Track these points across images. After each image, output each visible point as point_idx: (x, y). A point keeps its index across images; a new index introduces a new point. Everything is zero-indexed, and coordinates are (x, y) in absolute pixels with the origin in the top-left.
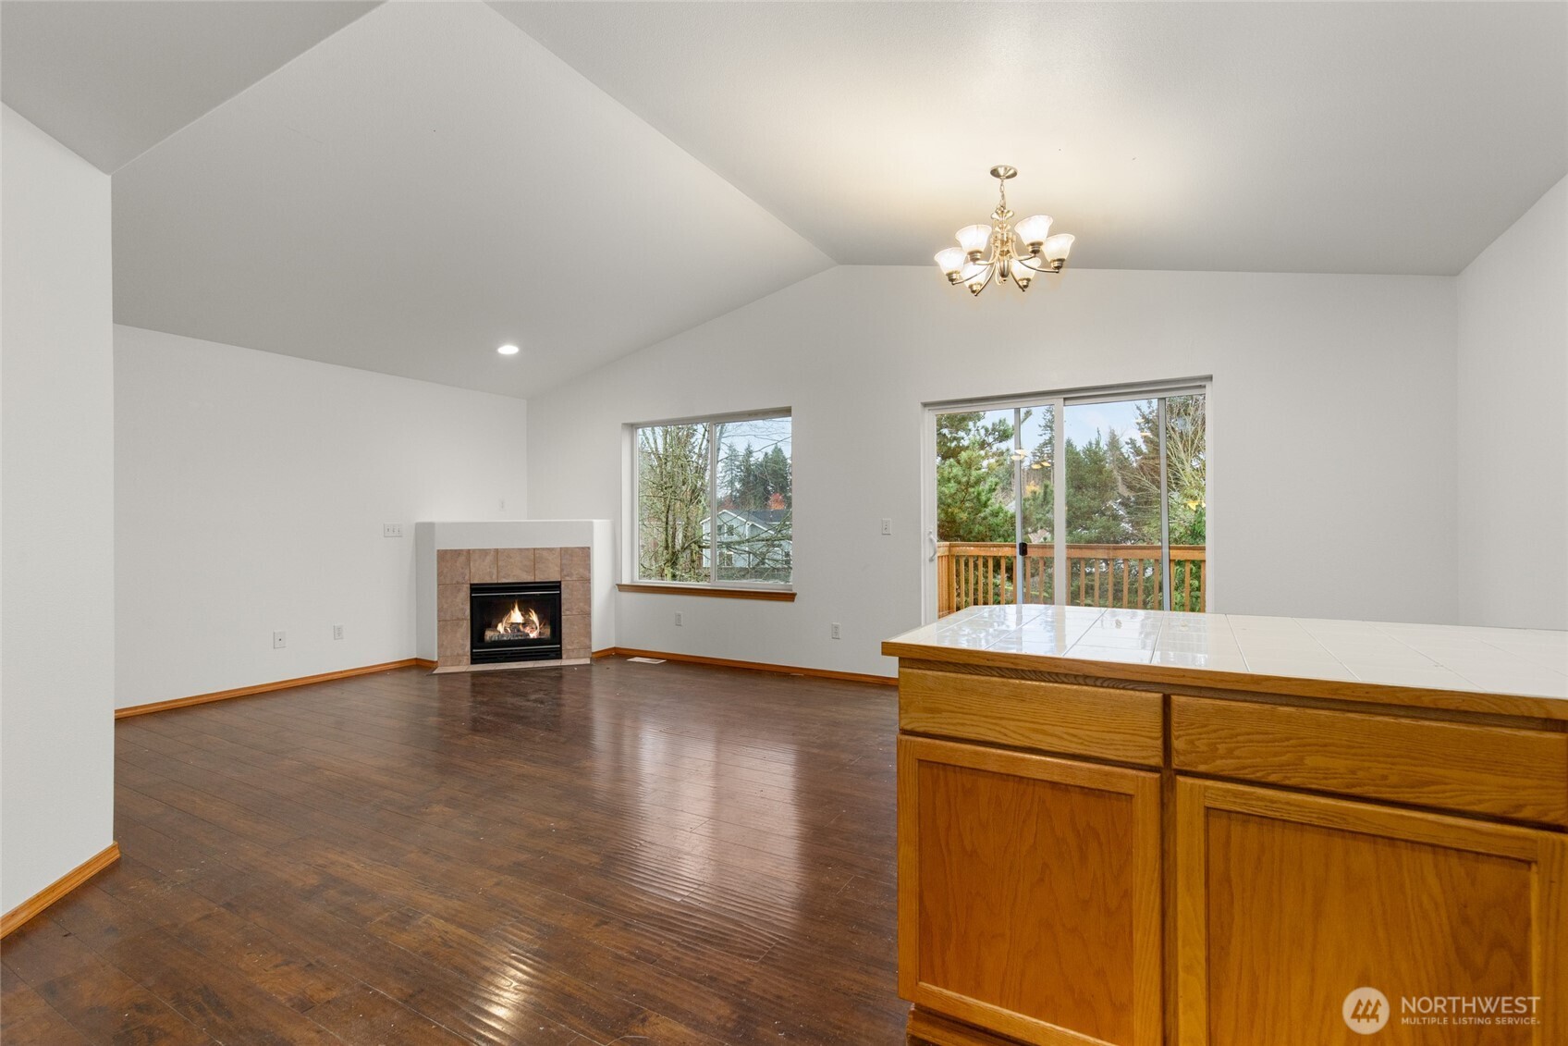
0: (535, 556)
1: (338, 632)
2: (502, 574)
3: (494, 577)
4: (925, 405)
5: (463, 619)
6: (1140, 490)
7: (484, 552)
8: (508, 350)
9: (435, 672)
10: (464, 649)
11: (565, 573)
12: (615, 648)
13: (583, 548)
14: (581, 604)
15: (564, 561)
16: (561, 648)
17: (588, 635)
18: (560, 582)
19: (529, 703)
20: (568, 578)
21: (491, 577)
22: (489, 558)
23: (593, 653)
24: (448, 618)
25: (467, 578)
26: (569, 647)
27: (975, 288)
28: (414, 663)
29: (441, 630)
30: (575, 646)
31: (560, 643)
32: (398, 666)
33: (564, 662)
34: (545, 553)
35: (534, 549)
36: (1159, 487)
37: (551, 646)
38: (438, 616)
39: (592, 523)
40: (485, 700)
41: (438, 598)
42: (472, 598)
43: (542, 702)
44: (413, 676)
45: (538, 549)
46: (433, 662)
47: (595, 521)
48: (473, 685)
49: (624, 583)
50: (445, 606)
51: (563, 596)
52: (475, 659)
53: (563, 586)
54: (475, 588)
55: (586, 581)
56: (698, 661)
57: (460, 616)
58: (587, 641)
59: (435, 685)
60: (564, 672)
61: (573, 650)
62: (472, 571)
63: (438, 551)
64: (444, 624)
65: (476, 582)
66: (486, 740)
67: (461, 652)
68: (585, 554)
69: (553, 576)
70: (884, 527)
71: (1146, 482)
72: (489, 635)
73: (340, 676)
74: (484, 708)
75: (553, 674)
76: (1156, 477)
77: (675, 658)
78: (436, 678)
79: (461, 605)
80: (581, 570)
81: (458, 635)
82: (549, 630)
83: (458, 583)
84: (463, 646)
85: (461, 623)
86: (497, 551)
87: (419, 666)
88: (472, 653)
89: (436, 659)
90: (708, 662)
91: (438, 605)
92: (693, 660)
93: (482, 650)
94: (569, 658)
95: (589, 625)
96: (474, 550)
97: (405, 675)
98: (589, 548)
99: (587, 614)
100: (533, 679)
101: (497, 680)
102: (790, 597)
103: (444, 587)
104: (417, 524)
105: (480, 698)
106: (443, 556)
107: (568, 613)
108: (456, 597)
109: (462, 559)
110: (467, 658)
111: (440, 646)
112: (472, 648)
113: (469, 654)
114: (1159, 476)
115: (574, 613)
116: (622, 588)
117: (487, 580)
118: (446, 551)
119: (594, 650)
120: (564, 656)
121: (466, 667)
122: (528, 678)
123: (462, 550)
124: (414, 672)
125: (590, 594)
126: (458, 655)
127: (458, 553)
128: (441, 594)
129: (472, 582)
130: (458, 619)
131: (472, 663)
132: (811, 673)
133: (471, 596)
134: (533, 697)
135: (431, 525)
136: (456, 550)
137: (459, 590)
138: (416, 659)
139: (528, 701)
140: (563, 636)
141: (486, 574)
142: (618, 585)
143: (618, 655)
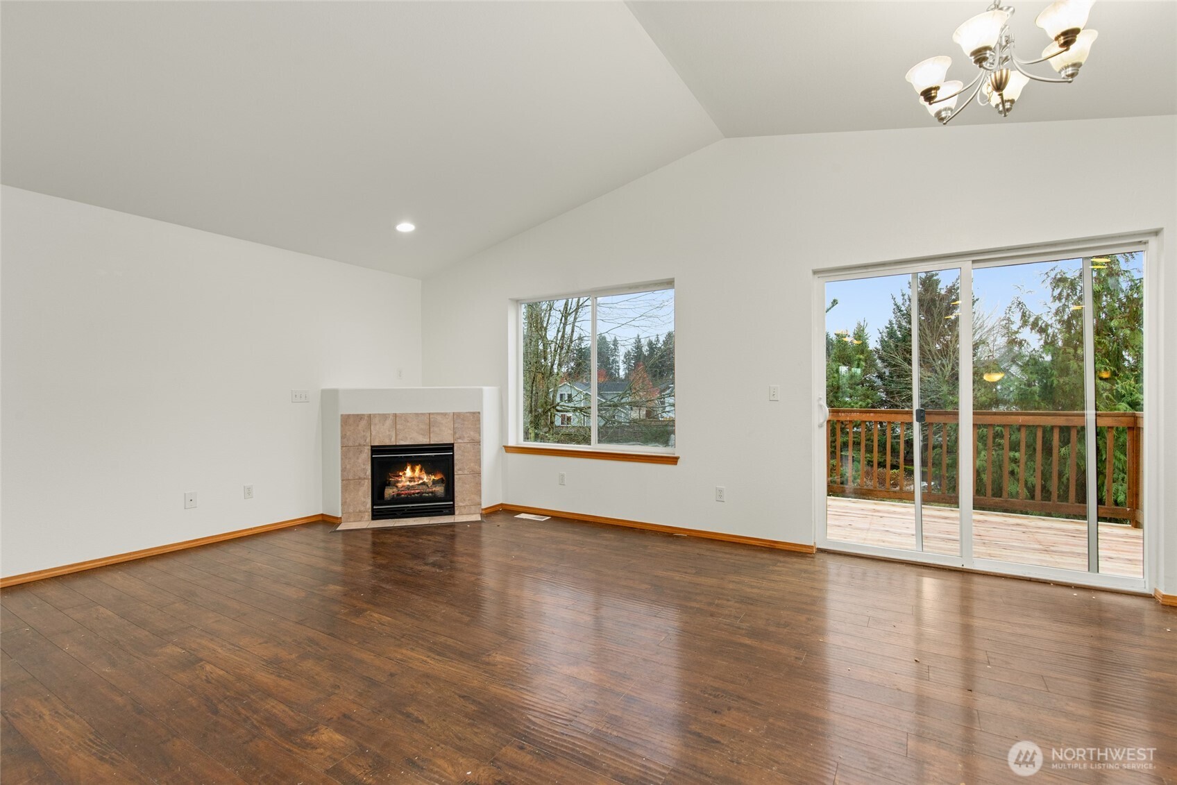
0: (430, 421)
1: (248, 492)
2: (400, 437)
3: (393, 439)
4: (815, 272)
5: (364, 479)
6: (895, 366)
7: (384, 417)
8: (406, 227)
9: (338, 529)
10: (365, 506)
11: (457, 435)
12: (502, 505)
13: (474, 413)
14: (472, 465)
15: (456, 425)
16: (454, 504)
17: (479, 493)
18: (453, 444)
19: (427, 568)
20: (460, 441)
21: (390, 439)
22: (389, 422)
23: (482, 510)
24: (350, 477)
25: (368, 440)
26: (461, 504)
27: (943, 114)
28: (320, 518)
29: (345, 488)
30: (467, 503)
31: (453, 500)
32: (304, 521)
33: (458, 518)
34: (439, 418)
35: (429, 414)
36: (910, 364)
37: (444, 503)
38: (342, 475)
39: (481, 391)
40: (384, 562)
41: (342, 459)
42: (373, 459)
43: (440, 567)
44: (319, 533)
45: (433, 414)
46: (337, 518)
47: (484, 388)
48: (374, 544)
49: (510, 444)
50: (348, 467)
51: (456, 457)
52: (376, 515)
53: (455, 448)
54: (375, 450)
55: (477, 443)
56: (581, 518)
57: (362, 475)
58: (477, 498)
59: (339, 545)
60: (456, 530)
61: (464, 507)
62: (373, 434)
63: (342, 415)
64: (348, 483)
65: (376, 444)
66: (386, 619)
67: (362, 509)
68: (476, 417)
69: (446, 439)
70: (772, 393)
71: (899, 360)
72: (389, 492)
73: (250, 533)
74: (384, 574)
75: (448, 532)
76: (908, 356)
77: (558, 515)
78: (340, 536)
79: (362, 466)
80: (472, 433)
81: (360, 493)
82: (443, 488)
83: (360, 445)
84: (364, 503)
85: (362, 482)
86: (395, 415)
87: (325, 522)
88: (373, 510)
89: (340, 516)
90: (591, 520)
91: (342, 465)
92: (576, 517)
93: (382, 506)
94: (461, 514)
95: (479, 484)
96: (375, 415)
97: (310, 531)
98: (479, 413)
99: (477, 474)
100: (429, 538)
101: (396, 538)
102: (673, 460)
103: (348, 450)
104: (324, 392)
105: (381, 561)
106: (346, 420)
107: (460, 472)
108: (358, 459)
109: (363, 423)
110: (368, 515)
111: (344, 504)
112: (373, 504)
113: (370, 510)
114: (911, 355)
115: (466, 472)
116: (509, 449)
117: (387, 442)
118: (349, 416)
119: (484, 506)
120: (457, 512)
121: (367, 523)
122: (424, 537)
123: (363, 415)
124: (320, 528)
125: (480, 455)
126: (360, 511)
127: (360, 417)
128: (345, 456)
129: (372, 445)
130: (360, 478)
131: (373, 519)
132: (694, 534)
133: (372, 457)
134: (431, 559)
135: (335, 392)
136: (358, 415)
137: (361, 452)
138: (322, 514)
139: (426, 564)
140: (456, 494)
141: (385, 436)
142: (505, 447)
143: (506, 511)
